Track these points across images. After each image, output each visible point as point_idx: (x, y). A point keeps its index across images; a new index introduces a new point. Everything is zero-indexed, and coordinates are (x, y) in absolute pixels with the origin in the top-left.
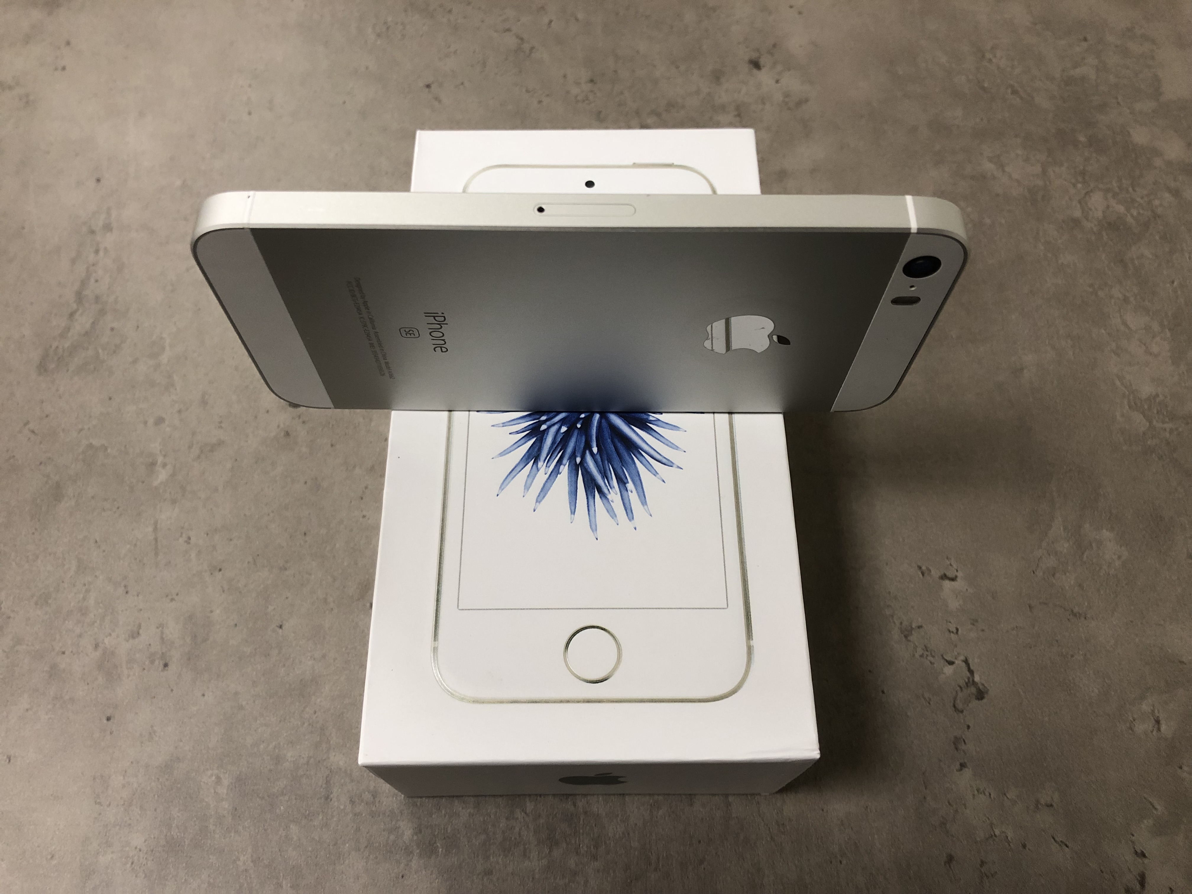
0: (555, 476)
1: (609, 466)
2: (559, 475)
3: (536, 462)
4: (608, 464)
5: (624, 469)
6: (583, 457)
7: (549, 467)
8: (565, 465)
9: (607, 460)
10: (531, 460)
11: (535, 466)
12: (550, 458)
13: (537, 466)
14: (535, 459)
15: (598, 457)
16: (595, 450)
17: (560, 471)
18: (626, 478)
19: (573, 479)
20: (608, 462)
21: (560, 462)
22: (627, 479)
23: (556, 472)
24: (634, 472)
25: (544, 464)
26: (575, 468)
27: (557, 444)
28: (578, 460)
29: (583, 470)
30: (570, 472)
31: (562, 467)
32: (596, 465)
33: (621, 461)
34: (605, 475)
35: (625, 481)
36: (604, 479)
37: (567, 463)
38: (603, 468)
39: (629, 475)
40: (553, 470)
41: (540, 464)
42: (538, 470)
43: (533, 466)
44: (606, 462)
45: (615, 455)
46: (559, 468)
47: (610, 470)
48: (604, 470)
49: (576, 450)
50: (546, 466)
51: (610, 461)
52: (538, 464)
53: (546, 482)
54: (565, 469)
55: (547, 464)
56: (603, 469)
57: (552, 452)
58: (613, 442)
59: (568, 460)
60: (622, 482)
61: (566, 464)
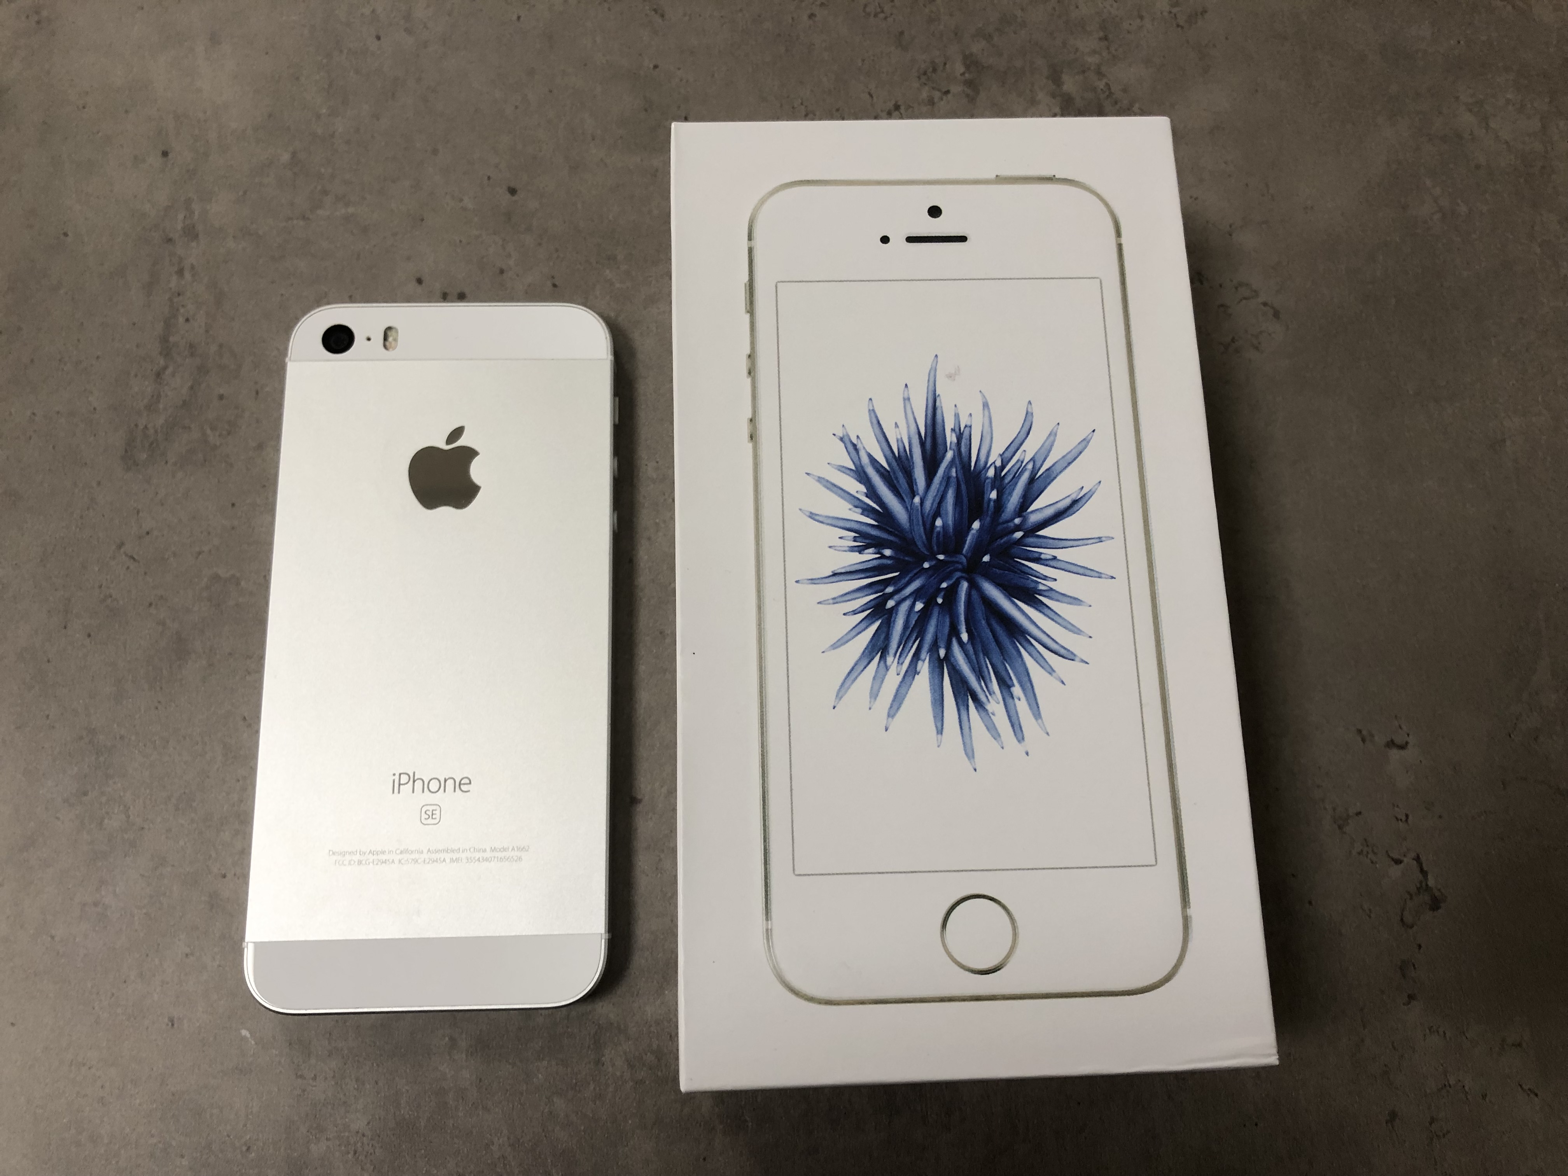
0: (911, 677)
1: (985, 661)
2: (916, 676)
3: (883, 657)
4: (984, 659)
5: (1007, 665)
6: (948, 648)
7: (902, 664)
8: (924, 661)
9: (983, 651)
10: (877, 654)
11: (882, 662)
12: (903, 649)
13: (885, 662)
14: (881, 652)
15: (970, 648)
16: (965, 637)
17: (918, 669)
18: (1011, 678)
19: (936, 681)
20: (984, 654)
21: (917, 656)
22: (1012, 680)
23: (912, 671)
24: (1021, 669)
25: (894, 660)
26: (940, 664)
27: (910, 629)
28: (942, 653)
29: (950, 667)
30: (932, 672)
31: (920, 663)
32: (967, 661)
33: (1002, 653)
34: (980, 675)
35: (1009, 683)
36: (980, 681)
37: (926, 656)
38: (978, 663)
39: (1015, 675)
40: (909, 667)
41: (890, 659)
42: (887, 668)
43: (879, 662)
44: (981, 655)
45: (993, 645)
46: (916, 665)
47: (987, 667)
48: (979, 667)
49: (938, 637)
50: (898, 663)
51: (986, 654)
52: (886, 659)
53: (900, 686)
54: (924, 667)
55: (899, 659)
56: (977, 666)
57: (904, 641)
58: (989, 625)
59: (928, 653)
60: (1005, 685)
61: (925, 659)
